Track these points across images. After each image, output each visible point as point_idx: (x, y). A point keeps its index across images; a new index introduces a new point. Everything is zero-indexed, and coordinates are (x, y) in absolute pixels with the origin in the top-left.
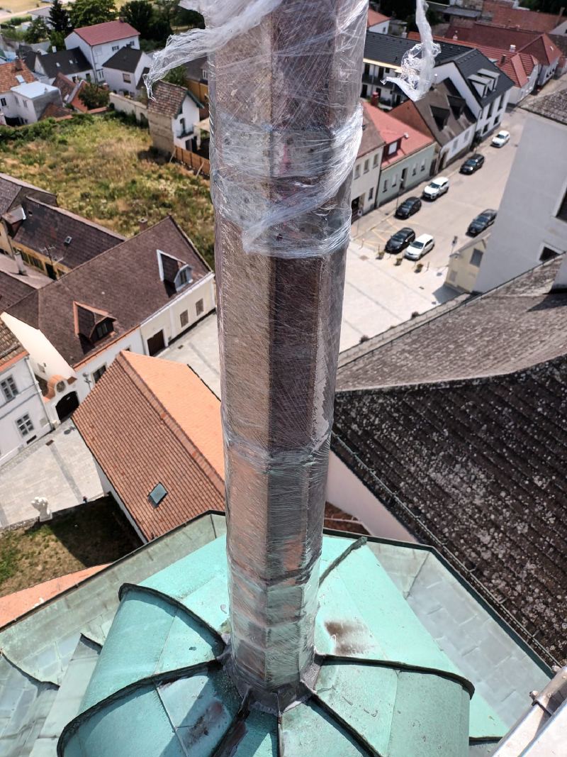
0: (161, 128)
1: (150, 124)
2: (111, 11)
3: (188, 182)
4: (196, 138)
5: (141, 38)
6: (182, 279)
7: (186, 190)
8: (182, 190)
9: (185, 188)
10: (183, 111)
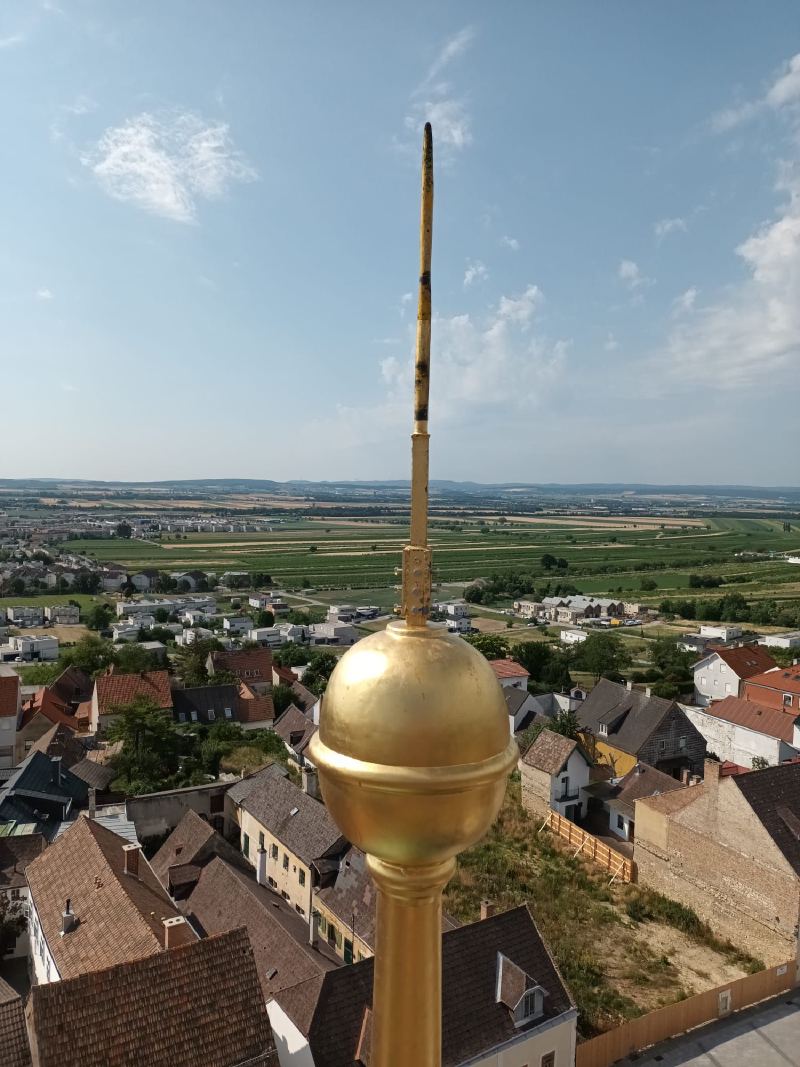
0: (537, 784)
1: (523, 777)
2: (502, 648)
3: (562, 862)
4: (580, 804)
5: (531, 678)
6: (526, 1010)
7: (558, 873)
8: (552, 871)
9: (556, 869)
10: (569, 768)
